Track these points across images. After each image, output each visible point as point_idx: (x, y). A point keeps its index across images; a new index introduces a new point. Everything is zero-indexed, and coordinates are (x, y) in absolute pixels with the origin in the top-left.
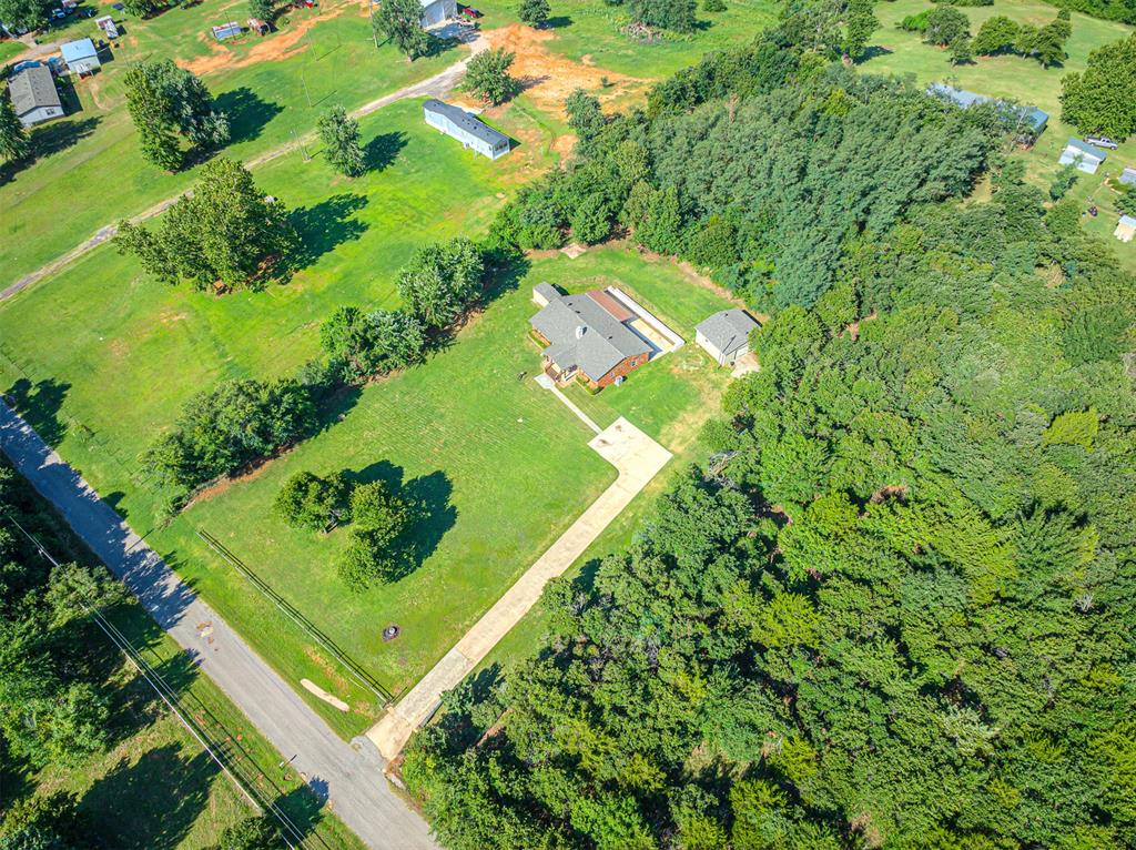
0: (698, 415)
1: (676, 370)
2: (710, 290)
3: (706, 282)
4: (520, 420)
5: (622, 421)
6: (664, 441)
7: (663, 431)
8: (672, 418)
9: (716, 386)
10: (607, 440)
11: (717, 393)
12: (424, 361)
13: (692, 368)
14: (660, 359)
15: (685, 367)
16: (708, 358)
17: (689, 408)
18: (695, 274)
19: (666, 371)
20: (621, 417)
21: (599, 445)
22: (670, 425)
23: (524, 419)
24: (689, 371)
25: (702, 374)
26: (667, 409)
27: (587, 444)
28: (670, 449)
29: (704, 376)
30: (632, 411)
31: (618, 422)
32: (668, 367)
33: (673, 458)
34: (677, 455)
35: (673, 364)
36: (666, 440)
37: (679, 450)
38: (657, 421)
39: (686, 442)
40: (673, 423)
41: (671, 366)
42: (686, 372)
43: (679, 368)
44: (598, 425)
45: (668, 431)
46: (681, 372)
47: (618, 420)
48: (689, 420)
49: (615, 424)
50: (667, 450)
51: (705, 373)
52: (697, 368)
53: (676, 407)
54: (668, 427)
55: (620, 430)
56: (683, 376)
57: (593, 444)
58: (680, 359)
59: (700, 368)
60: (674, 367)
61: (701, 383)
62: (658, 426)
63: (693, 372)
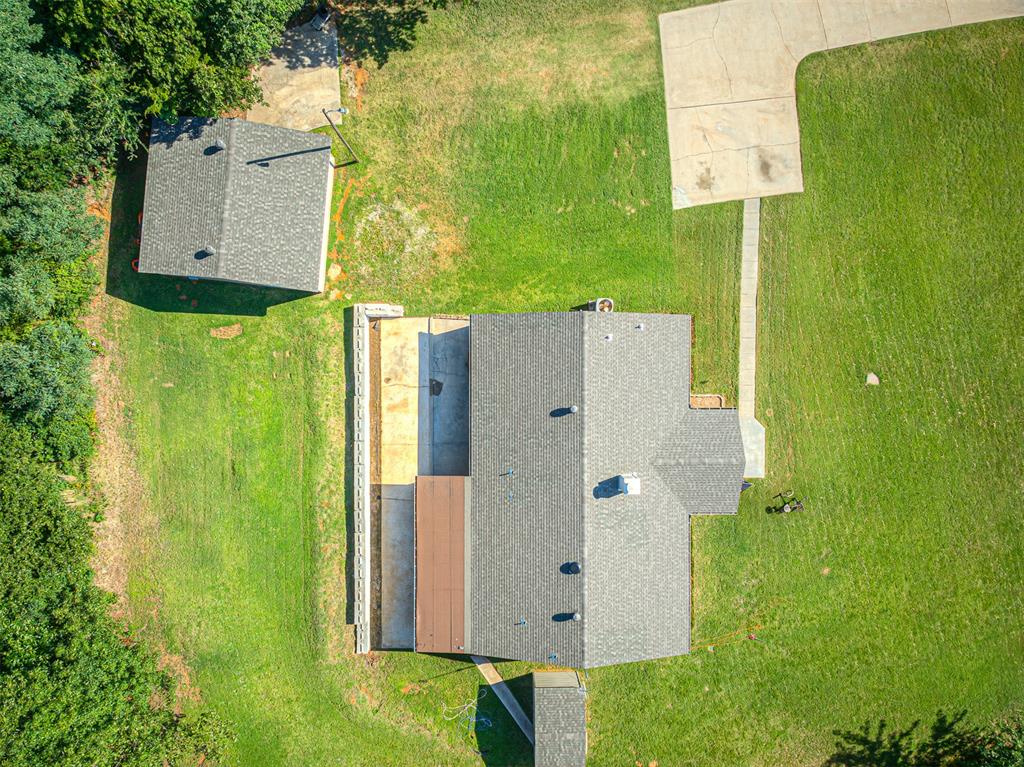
0: (518, 74)
1: (448, 243)
2: (130, 434)
3: (109, 467)
4: (872, 379)
5: (684, 196)
6: (647, 66)
7: (625, 93)
8: (576, 112)
9: (402, 118)
10: (754, 166)
11: (423, 97)
12: (941, 728)
13: (409, 214)
14: (450, 309)
15: (421, 232)
16: (347, 213)
17: (517, 109)
18: (111, 521)
19: (470, 259)
20: (675, 207)
21: (780, 166)
22: (599, 98)
23: (862, 378)
24: (423, 214)
25: (402, 181)
26: (564, 149)
27: (802, 190)
28: (653, 37)
29: (403, 170)
30: (636, 205)
31: (693, 200)
32: (455, 269)
33: (664, 7)
34: (650, 9)
35: (436, 269)
36: (637, 65)
37: (635, 18)
38: (614, 133)
39: (606, 25)
40: (586, 97)
41: (446, 264)
42: (432, 218)
43: (434, 244)
44: (739, 228)
45: (616, 84)
46: (441, 228)
47: (689, 204)
48: (547, 74)
49: (705, 198)
50: (659, 41)
51: (396, 176)
52: (398, 205)
53: (541, 137)
54: (604, 94)
55: (708, 171)
56: (446, 212)
57: (791, 181)
58: (408, 271)
59: (391, 200)
60: (443, 257)
61: (428, 157)
62: (624, 119)
63: (414, 204)
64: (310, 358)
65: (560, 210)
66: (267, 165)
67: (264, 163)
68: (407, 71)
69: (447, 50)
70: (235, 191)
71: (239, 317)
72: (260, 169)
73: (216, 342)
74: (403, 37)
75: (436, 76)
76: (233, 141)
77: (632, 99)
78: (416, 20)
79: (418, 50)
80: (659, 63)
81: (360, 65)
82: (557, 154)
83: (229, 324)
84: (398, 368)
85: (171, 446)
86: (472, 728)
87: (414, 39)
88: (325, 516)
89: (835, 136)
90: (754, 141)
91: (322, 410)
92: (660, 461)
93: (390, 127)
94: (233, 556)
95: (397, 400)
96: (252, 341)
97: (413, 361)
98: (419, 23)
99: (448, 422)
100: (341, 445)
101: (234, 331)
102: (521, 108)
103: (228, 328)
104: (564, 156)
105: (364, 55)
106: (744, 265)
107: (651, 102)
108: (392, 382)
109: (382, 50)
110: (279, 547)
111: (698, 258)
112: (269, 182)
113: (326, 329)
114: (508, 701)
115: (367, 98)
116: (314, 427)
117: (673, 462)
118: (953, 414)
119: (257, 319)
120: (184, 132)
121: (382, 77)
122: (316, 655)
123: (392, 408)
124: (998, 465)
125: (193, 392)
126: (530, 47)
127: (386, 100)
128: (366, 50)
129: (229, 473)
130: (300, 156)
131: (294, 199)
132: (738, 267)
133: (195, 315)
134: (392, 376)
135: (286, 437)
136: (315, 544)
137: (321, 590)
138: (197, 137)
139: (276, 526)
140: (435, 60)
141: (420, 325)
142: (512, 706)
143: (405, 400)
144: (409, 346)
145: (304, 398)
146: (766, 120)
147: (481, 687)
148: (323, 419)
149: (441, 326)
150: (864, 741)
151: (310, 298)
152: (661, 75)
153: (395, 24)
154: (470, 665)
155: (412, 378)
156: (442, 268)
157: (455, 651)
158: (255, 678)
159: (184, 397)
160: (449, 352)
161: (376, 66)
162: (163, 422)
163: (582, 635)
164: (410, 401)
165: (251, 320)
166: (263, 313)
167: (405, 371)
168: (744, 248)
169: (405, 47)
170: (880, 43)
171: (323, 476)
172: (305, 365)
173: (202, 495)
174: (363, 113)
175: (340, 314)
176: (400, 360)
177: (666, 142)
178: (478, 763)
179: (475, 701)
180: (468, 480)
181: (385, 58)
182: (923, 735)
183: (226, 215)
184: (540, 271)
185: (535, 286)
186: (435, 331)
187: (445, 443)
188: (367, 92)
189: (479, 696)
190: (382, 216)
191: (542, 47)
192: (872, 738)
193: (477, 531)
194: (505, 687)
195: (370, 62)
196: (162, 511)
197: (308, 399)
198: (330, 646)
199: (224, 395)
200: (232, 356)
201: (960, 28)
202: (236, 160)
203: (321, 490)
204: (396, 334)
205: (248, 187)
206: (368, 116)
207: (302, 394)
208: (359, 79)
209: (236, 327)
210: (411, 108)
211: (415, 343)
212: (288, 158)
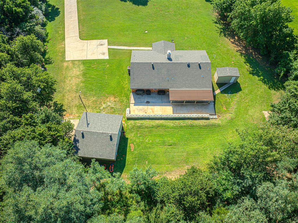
0: (74, 84)
1: (112, 99)
4: (146, 32)
5: (106, 57)
6: (76, 62)
8: (84, 75)
10: (101, 46)
12: (216, 23)
13: (104, 106)
14: (129, 99)
15: (109, 104)
19: (116, 95)
20: (108, 58)
21: (101, 43)
22: (82, 71)
23: (146, 33)
24: (104, 103)
25: (96, 107)
26: (92, 77)
27: (107, 40)
28: (71, 61)
29: (93, 107)
30: (107, 65)
31: (107, 56)
32: (119, 98)
33: (64, 59)
34: (64, 62)
35: (118, 101)
36: (76, 64)
37: (65, 64)
38: (90, 68)
39: (66, 69)
40: (81, 72)
41: (117, 99)
42: (105, 101)
43: (112, 101)
44: (114, 49)
45: (79, 68)
46: (108, 100)
47: (108, 56)
48: (75, 79)
49: (107, 54)
50: (71, 60)
51: (94, 109)
52: (102, 108)
53: (89, 81)
54: (81, 69)
55: (101, 53)
56: (104, 99)
57: (105, 41)
58: (118, 107)
59: (100, 110)
60: (115, 100)
61: (90, 102)
62: (87, 66)
63: (102, 105)
64: (139, 127)
65: (106, 78)
66: (89, 124)
67: (88, 124)
68: (68, 105)
69: (65, 97)
70: (95, 130)
71: (128, 144)
72: (90, 125)
73: (135, 150)
74: (60, 106)
75: (71, 100)
76: (81, 130)
77: (83, 65)
78: (56, 103)
79: (64, 103)
80: (76, 60)
81: (65, 115)
82: (94, 78)
83: (130, 147)
84: (143, 110)
85: (165, 162)
86: (232, 95)
87: (61, 104)
88: (182, 123)
89: (97, 35)
90: (96, 46)
91: (154, 124)
92: (164, 53)
93: (82, 109)
94: (194, 146)
95: (151, 111)
96: (135, 141)
97: (141, 107)
98: (57, 103)
99: (156, 100)
100: (163, 121)
101: (132, 145)
102: (82, 84)
103: (131, 147)
104: (94, 77)
105: (62, 114)
106: (122, 48)
107: (85, 62)
108: (146, 112)
109: (62, 110)
110: (191, 135)
111: (120, 55)
112: (94, 123)
113: (132, 123)
114: (224, 88)
115: (73, 114)
116: (158, 126)
117: (164, 51)
118: (153, 22)
119: (129, 140)
120: (76, 145)
121: (69, 111)
122: (219, 126)
123: (153, 112)
124: (163, 17)
125: (149, 156)
126: (67, 82)
127: (75, 110)
128: (61, 114)
129: (171, 147)
130: (87, 118)
131: (99, 119)
132: (122, 49)
133: (127, 155)
134: (145, 112)
135: (161, 133)
136: (189, 126)
137: (201, 124)
138: (79, 141)
139: (185, 135)
140: (67, 100)
141: (132, 106)
142: (225, 87)
143: (151, 109)
144: (137, 108)
145: (151, 129)
146: (92, 44)
147: (221, 93)
148: (156, 124)
149: (132, 101)
150: (221, 33)
151: (124, 127)
152: (79, 60)
153: (56, 108)
154: (216, 95)
155: (145, 107)
156: (118, 100)
157: (212, 92)
158: (228, 140)
159: (150, 158)
160: (139, 100)
161: (66, 112)
162: (157, 164)
163: (203, 63)
164: (151, 108)
165: (129, 141)
166: (127, 138)
167: (144, 109)
168: (118, 48)
169: (62, 106)
170: (79, 29)
171: (171, 124)
172: (142, 128)
173: (178, 153)
174: (77, 115)
175: (129, 121)
176: (141, 110)
177: (94, 60)
178: (240, 93)
179: (225, 94)
180: (170, 89)
181: (64, 110)
182: (218, 25)
183: (101, 132)
184: (120, 81)
185: (124, 83)
186: (134, 102)
187: (162, 100)
188: (72, 114)
189: (223, 94)
190: (104, 112)
191: (68, 80)
192: (220, 32)
193: (182, 87)
194: (220, 89)
195: (64, 113)
196: (184, 164)
197: (151, 128)
198: (216, 122)
199: (150, 148)
200: (139, 146)
201: (78, 19)
202: (87, 129)
203: (175, 124)
204: (134, 111)
205: (94, 127)
206: (78, 114)
207: (149, 129)
208: (68, 116)
209: (131, 144)
210: (78, 105)
211: (137, 107)
212: (88, 120)
